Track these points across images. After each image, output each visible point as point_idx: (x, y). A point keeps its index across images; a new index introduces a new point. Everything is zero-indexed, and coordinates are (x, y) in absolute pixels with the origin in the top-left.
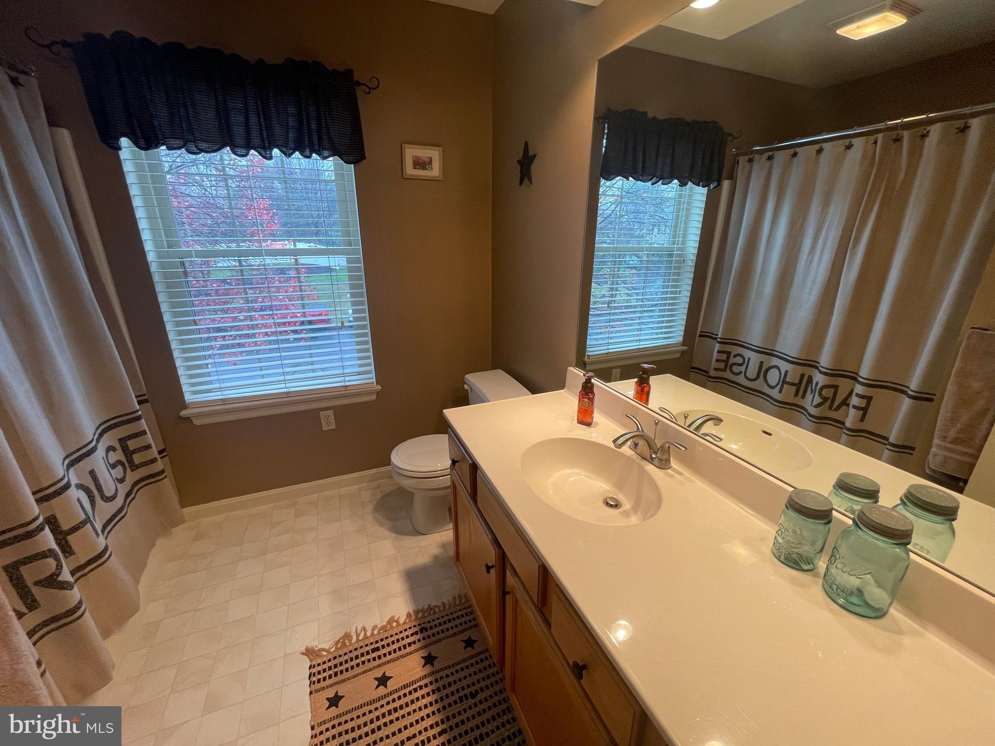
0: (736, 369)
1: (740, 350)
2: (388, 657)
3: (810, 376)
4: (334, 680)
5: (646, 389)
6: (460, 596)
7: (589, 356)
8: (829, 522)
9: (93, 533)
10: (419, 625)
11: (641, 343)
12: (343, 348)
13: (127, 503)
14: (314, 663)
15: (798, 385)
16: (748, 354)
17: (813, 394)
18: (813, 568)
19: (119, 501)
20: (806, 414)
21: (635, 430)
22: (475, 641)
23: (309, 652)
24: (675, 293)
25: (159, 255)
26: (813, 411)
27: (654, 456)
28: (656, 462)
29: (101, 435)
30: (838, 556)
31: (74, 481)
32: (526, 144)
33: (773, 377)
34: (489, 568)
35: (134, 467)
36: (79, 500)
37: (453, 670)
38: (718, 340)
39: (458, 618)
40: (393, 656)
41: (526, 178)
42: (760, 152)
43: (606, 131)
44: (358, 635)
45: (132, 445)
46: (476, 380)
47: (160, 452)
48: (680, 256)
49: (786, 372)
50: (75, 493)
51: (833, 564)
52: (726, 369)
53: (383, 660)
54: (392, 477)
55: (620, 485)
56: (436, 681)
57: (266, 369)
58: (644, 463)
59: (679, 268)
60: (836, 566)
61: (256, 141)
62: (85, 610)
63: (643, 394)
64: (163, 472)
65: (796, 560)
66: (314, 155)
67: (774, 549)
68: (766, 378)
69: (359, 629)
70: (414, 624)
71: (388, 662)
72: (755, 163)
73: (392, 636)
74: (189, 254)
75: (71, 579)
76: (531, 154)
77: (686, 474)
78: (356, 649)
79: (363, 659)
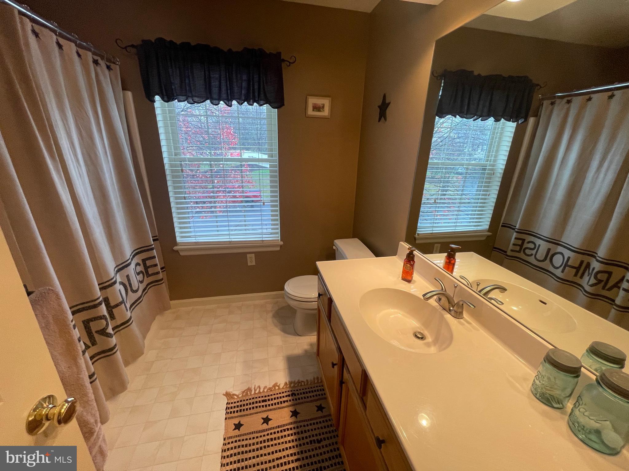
0: (527, 251)
1: (532, 239)
2: (271, 407)
3: (588, 262)
4: (239, 414)
5: (453, 262)
6: (318, 378)
7: (418, 234)
8: (577, 376)
9: (125, 309)
10: (291, 391)
11: (457, 228)
12: (263, 218)
13: (143, 295)
14: (229, 401)
15: (578, 269)
16: (538, 242)
17: (589, 276)
18: (562, 407)
19: (140, 293)
20: (583, 290)
21: (440, 290)
22: (324, 408)
23: (228, 395)
24: (485, 195)
25: (170, 160)
26: (588, 288)
27: (451, 308)
28: (453, 312)
29: (134, 257)
30: (581, 402)
31: (119, 280)
32: (384, 96)
33: (558, 260)
34: (333, 365)
35: (148, 275)
36: (120, 290)
37: (309, 423)
38: (516, 230)
39: (315, 391)
40: (274, 407)
41: (383, 117)
42: (562, 97)
43: (442, 85)
44: (255, 390)
45: (148, 263)
46: (341, 244)
47: (162, 269)
48: (492, 170)
49: (569, 258)
50: (119, 287)
51: (577, 408)
52: (521, 251)
53: (268, 408)
54: (284, 298)
55: (426, 324)
56: (298, 427)
57: (220, 227)
58: (444, 312)
59: (490, 178)
60: (579, 410)
61: (224, 96)
62: (117, 349)
63: (450, 264)
64: (162, 279)
65: (548, 399)
66: (255, 104)
67: (532, 387)
68: (552, 261)
69: (256, 386)
70: (288, 390)
71: (271, 410)
72: (556, 105)
73: (274, 394)
74: (184, 159)
75: (112, 332)
76: (387, 102)
77: (473, 324)
78: (253, 398)
79: (257, 405)
